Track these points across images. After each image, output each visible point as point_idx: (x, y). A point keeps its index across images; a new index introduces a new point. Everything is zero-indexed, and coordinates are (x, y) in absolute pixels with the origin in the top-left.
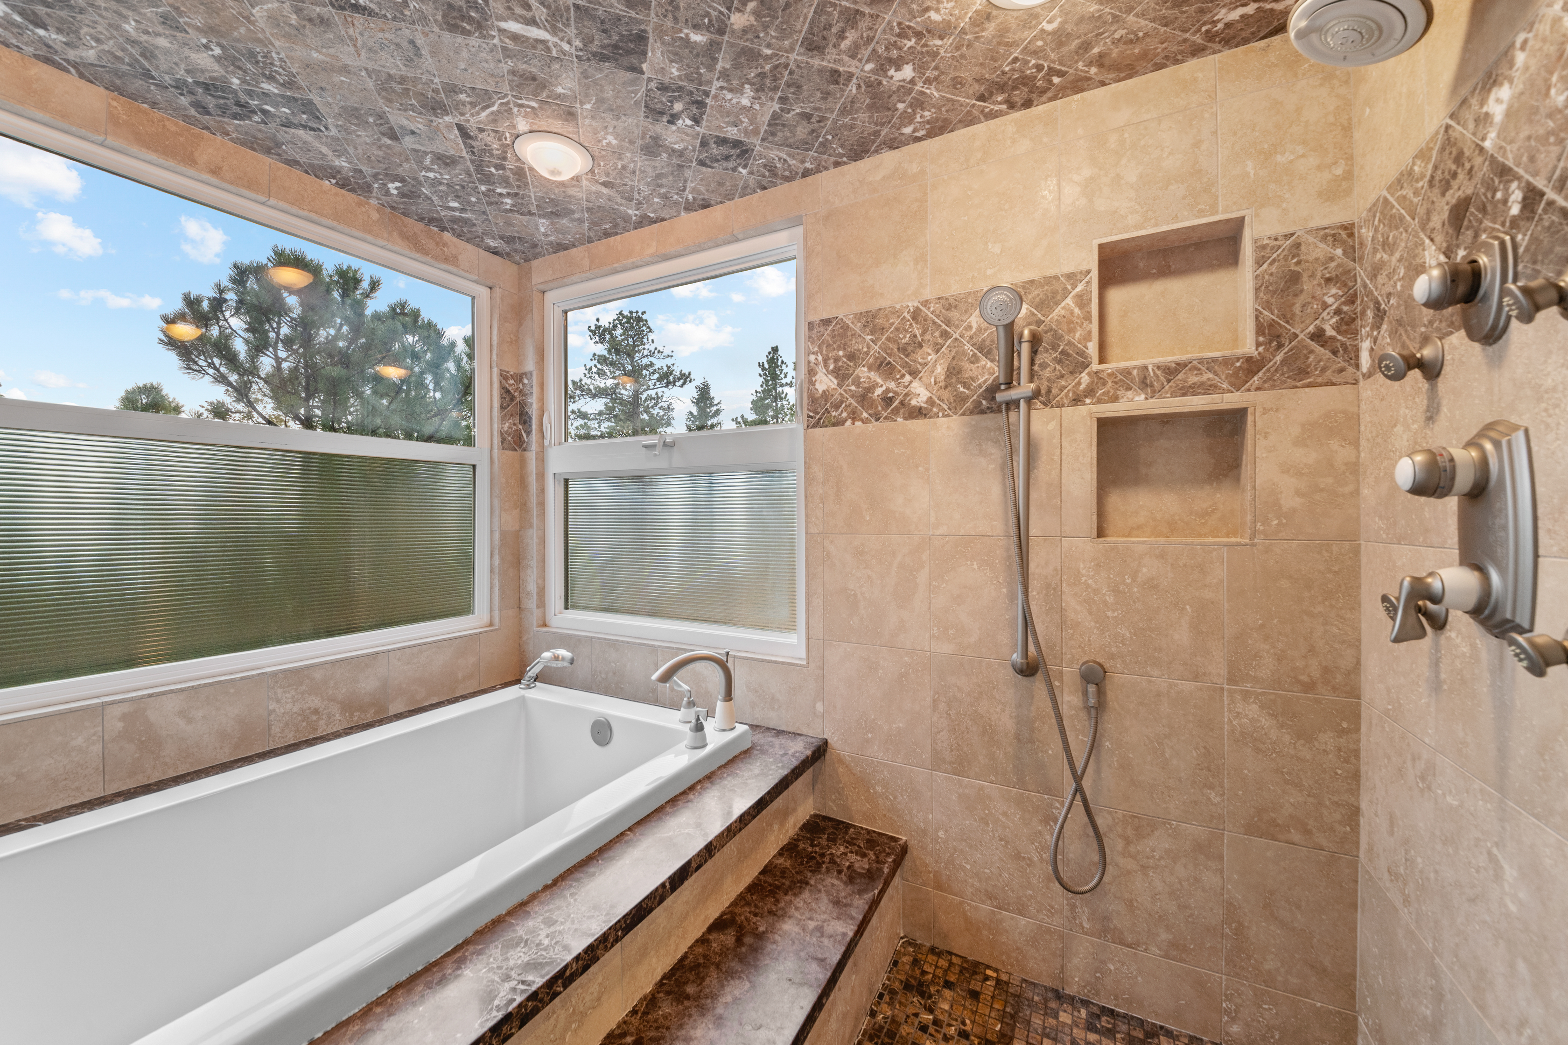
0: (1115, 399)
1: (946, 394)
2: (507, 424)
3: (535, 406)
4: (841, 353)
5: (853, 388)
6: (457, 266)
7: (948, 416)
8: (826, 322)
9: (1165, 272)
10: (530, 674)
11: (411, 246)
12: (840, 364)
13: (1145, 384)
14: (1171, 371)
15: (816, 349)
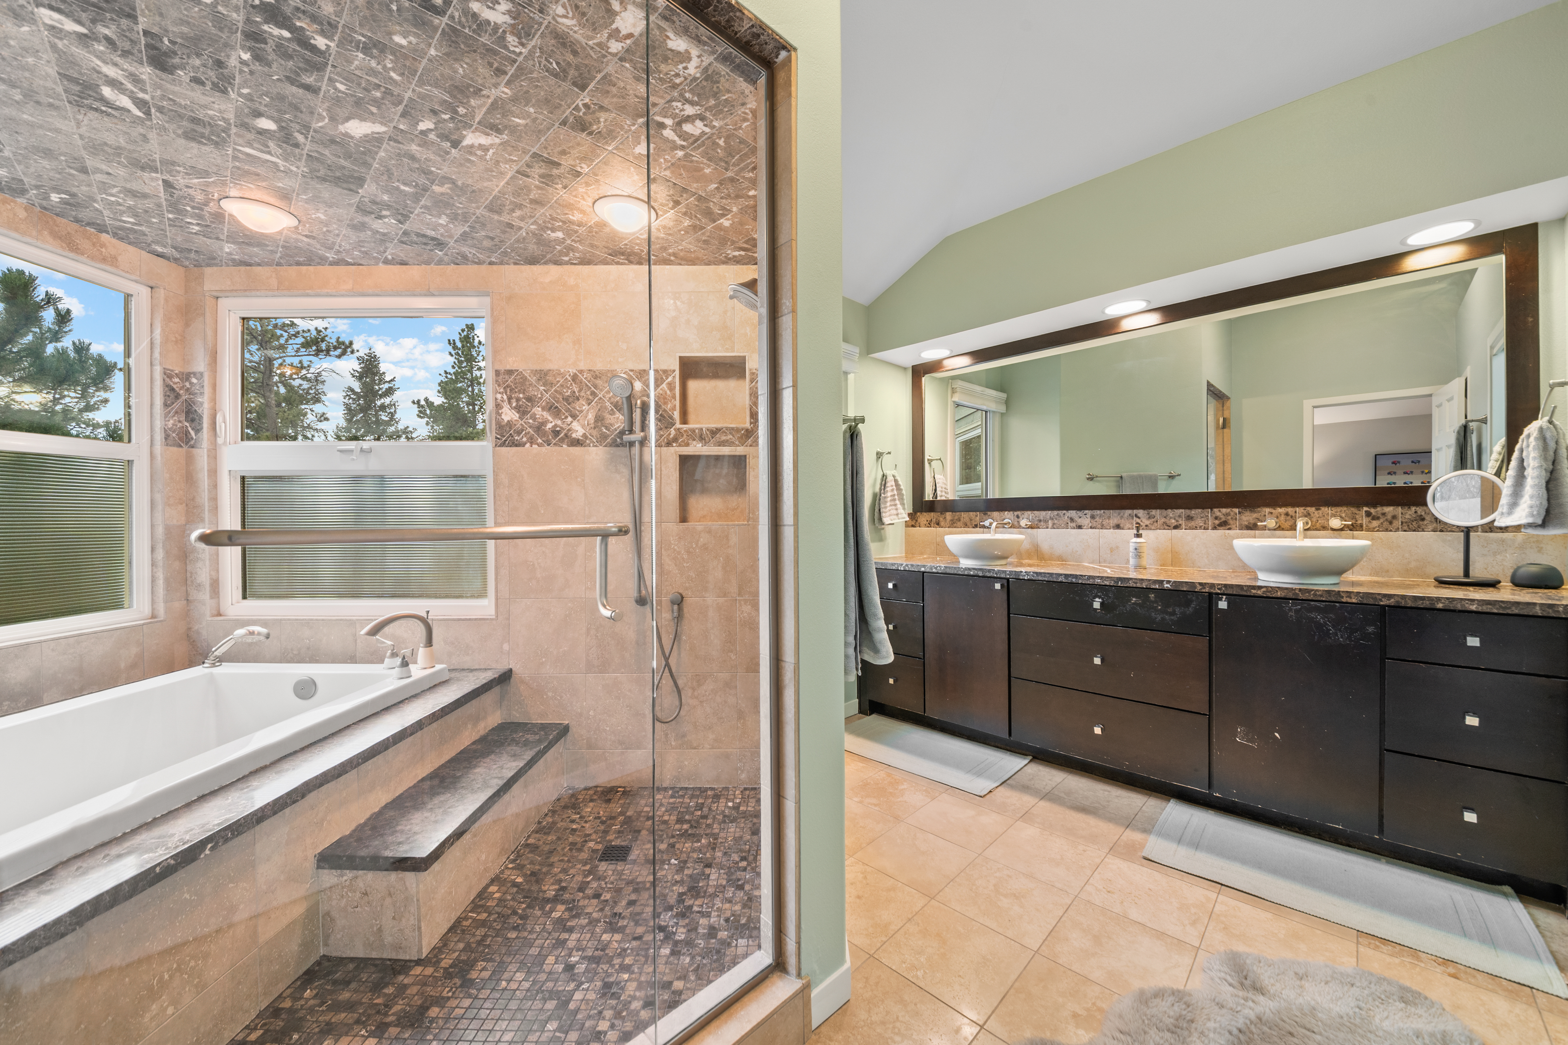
0: (687, 445)
1: (595, 433)
2: (171, 422)
3: (206, 405)
4: (521, 396)
5: (531, 421)
6: (117, 267)
7: (596, 446)
8: (510, 372)
9: (716, 376)
10: (216, 653)
11: (64, 245)
12: (521, 403)
13: (702, 438)
14: (714, 432)
15: (502, 390)
